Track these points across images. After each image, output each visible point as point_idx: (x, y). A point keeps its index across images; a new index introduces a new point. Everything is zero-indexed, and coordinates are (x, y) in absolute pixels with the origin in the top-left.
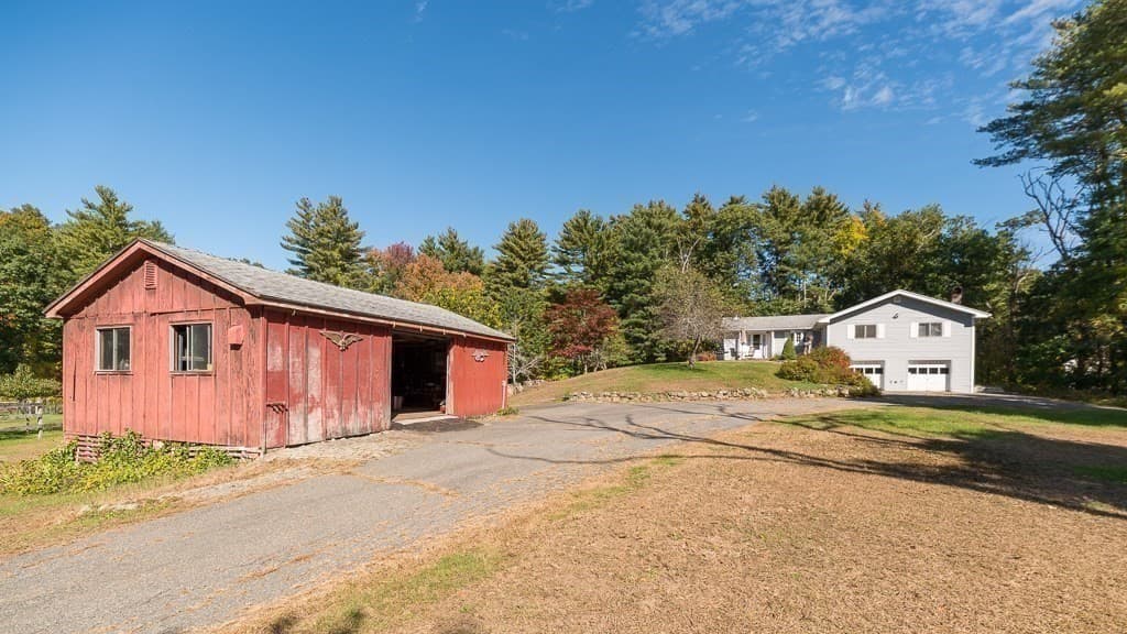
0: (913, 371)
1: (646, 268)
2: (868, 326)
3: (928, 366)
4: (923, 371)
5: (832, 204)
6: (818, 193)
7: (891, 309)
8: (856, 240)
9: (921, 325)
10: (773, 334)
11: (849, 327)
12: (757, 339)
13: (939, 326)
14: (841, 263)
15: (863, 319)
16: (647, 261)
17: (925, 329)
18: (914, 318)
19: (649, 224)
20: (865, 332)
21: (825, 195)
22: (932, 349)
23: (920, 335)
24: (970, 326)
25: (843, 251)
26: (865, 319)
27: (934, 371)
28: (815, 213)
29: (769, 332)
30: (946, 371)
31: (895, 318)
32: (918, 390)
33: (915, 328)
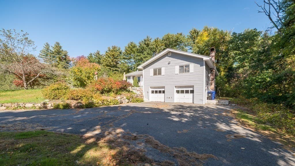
0: (178, 92)
2: (158, 69)
3: (185, 89)
4: (182, 92)
7: (167, 59)
9: (180, 67)
11: (151, 70)
13: (188, 66)
15: (156, 65)
17: (184, 69)
18: (177, 63)
20: (158, 72)
22: (185, 79)
23: (180, 72)
24: (203, 65)
27: (187, 92)
30: (192, 92)
31: (169, 64)
32: (180, 102)
33: (177, 68)
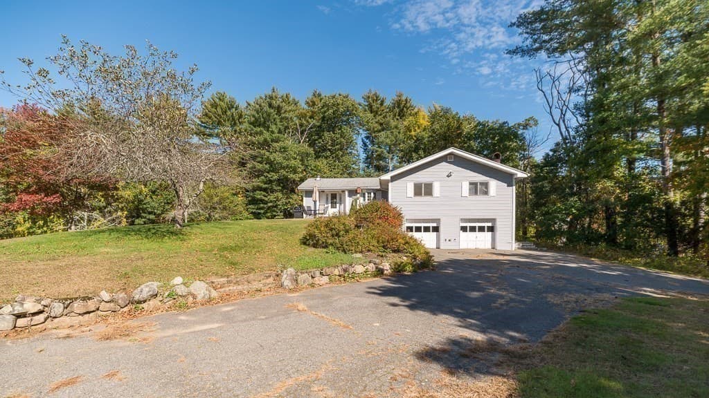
0: (464, 229)
1: (265, 140)
2: (425, 184)
3: (477, 225)
4: (473, 229)
5: (408, 105)
6: (400, 96)
7: (445, 167)
8: (422, 124)
9: (471, 184)
10: (347, 193)
11: (408, 184)
12: (334, 198)
13: (486, 185)
14: (411, 142)
15: (421, 177)
16: (267, 135)
17: (475, 188)
18: (466, 177)
19: (270, 106)
20: (423, 190)
21: (404, 98)
22: (479, 207)
23: (470, 194)
24: (512, 186)
25: (413, 133)
26: (422, 177)
27: (482, 229)
28: (397, 110)
29: (343, 191)
30: (491, 229)
31: (448, 176)
32: (469, 247)
33: (466, 187)
